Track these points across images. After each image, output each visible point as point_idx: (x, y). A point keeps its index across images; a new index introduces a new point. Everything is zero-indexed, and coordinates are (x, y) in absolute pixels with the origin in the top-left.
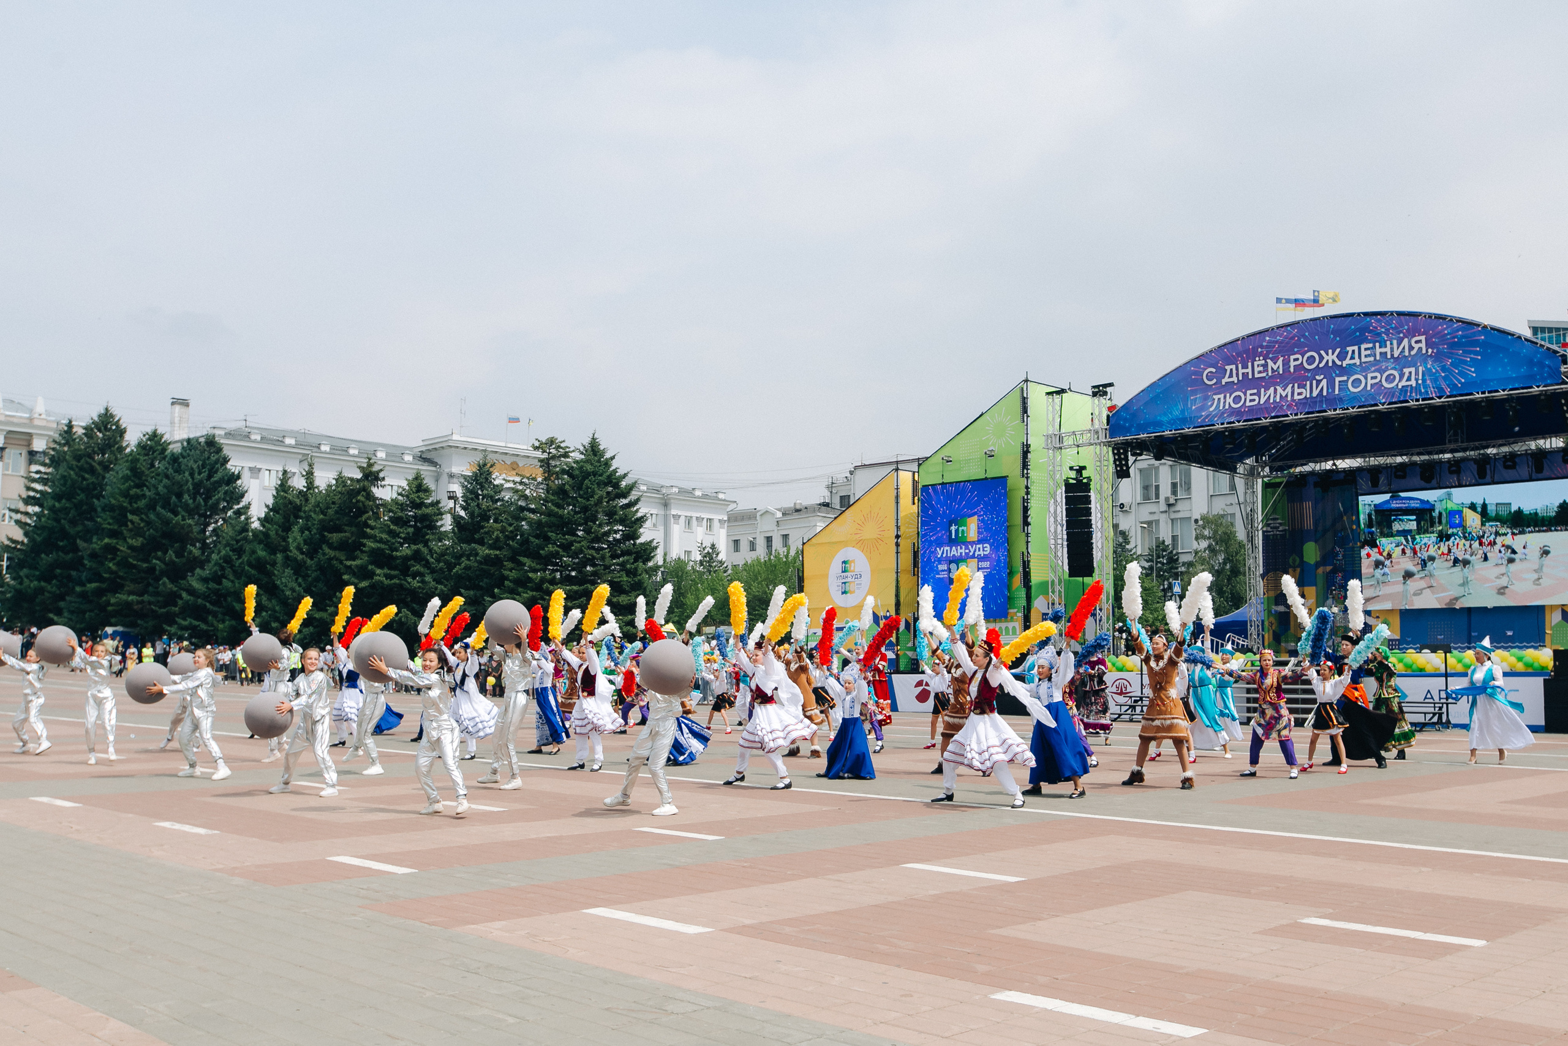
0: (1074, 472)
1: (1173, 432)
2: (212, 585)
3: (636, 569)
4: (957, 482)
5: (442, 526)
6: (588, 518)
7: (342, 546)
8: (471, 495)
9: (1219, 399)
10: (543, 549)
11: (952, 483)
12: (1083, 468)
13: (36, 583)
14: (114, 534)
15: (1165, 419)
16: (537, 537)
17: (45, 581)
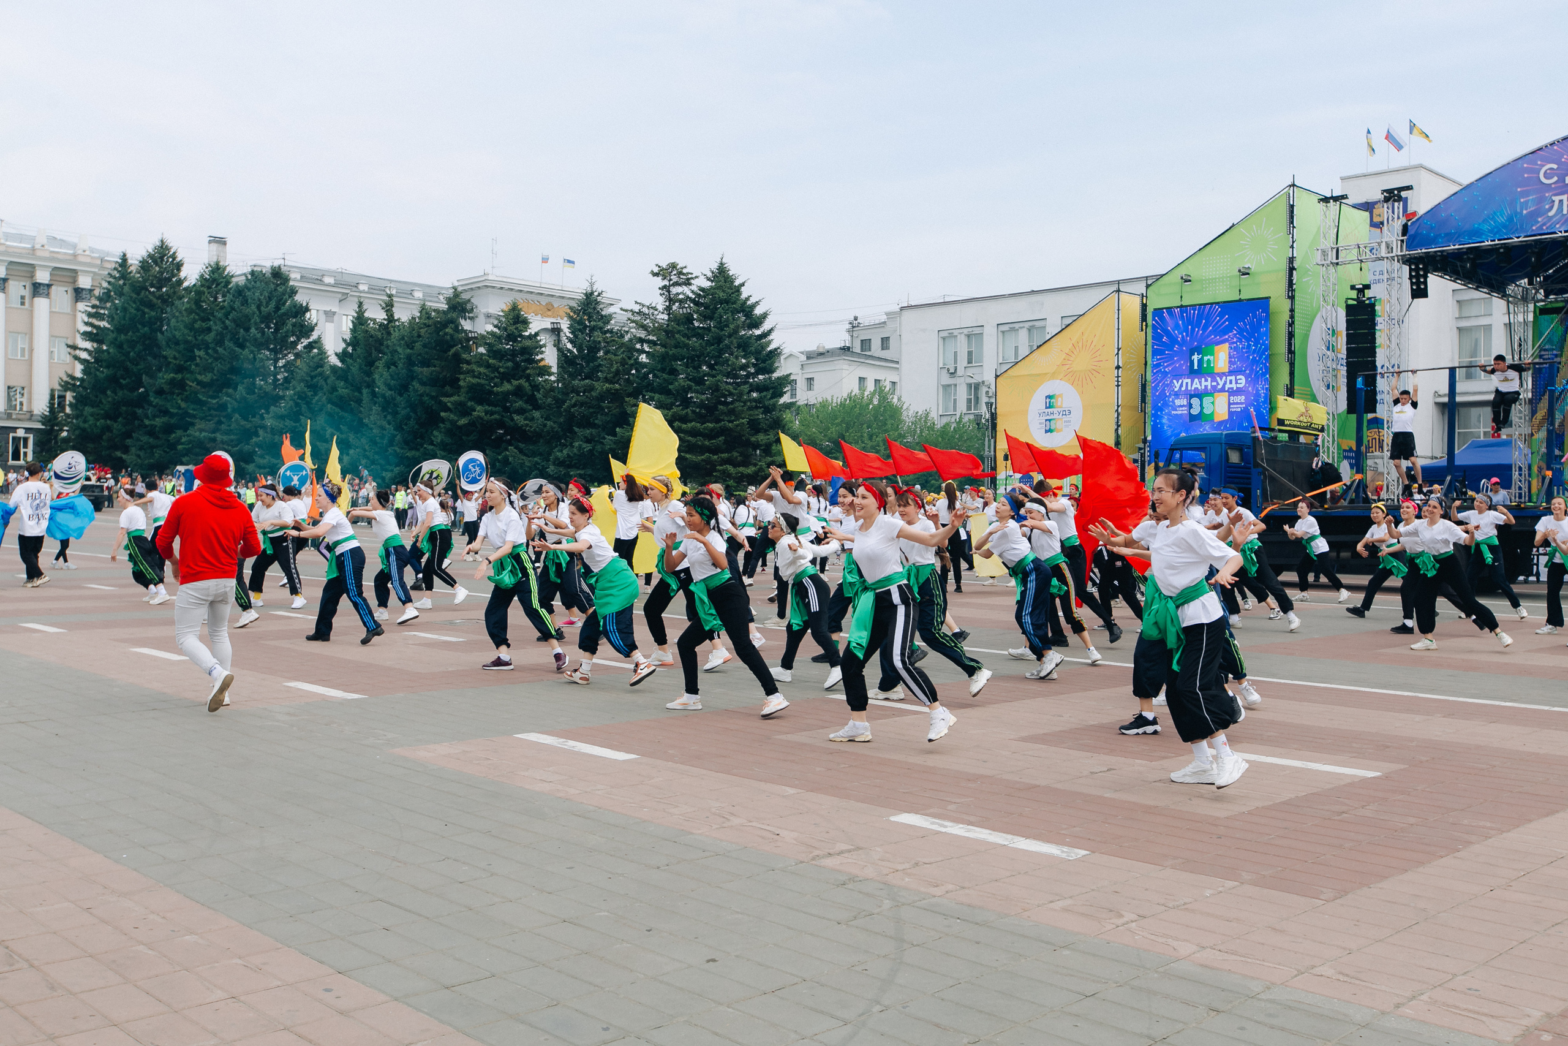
0: (1355, 292)
1: (1497, 242)
2: (288, 423)
3: (774, 405)
4: (1201, 305)
5: (542, 359)
6: (722, 349)
7: (434, 382)
8: (578, 327)
9: (1561, 201)
10: (671, 384)
11: (1195, 305)
12: (1367, 287)
13: (102, 421)
14: (180, 369)
15: (1485, 227)
16: (663, 370)
17: (111, 419)
